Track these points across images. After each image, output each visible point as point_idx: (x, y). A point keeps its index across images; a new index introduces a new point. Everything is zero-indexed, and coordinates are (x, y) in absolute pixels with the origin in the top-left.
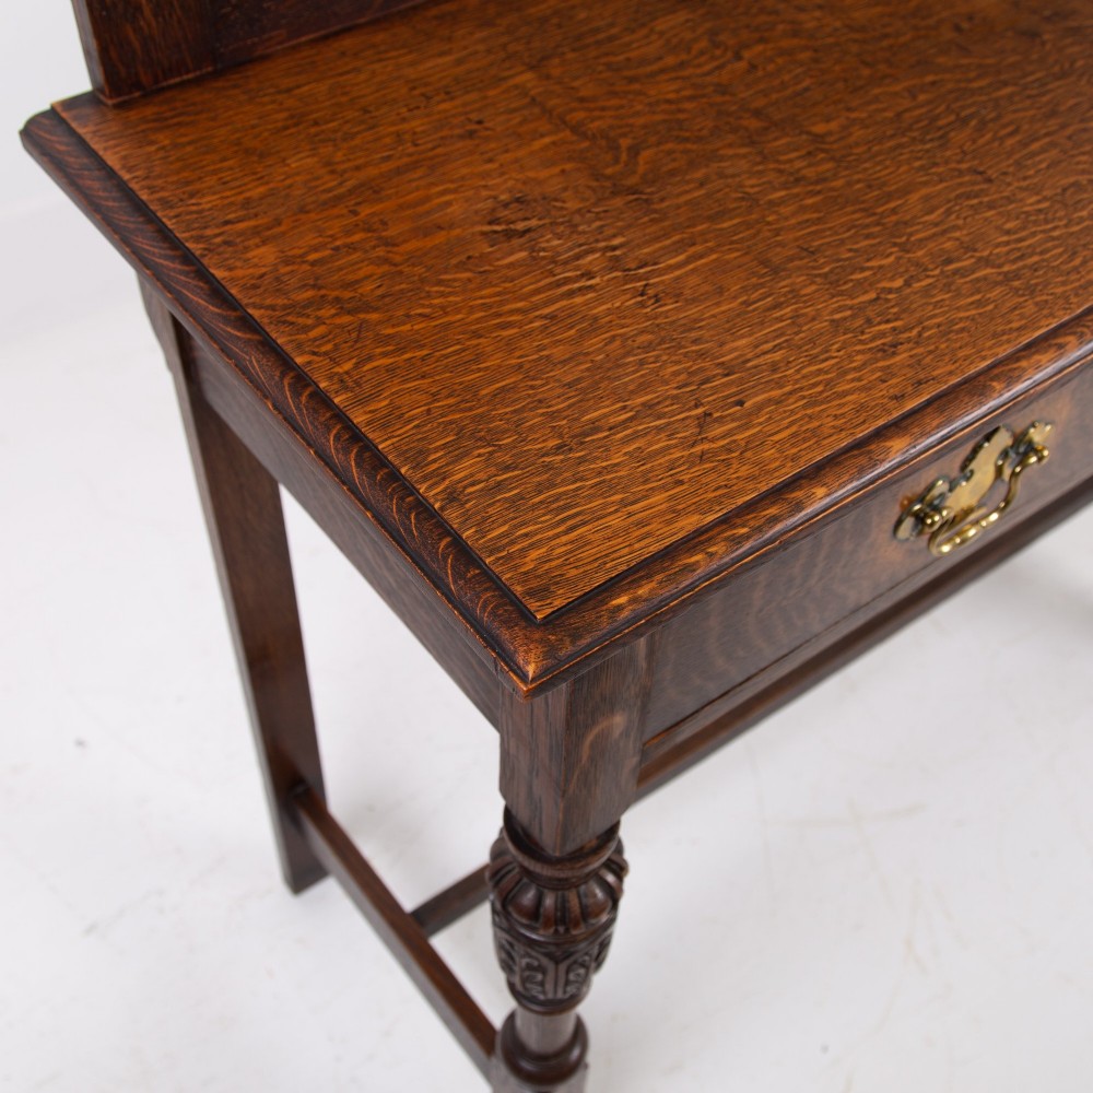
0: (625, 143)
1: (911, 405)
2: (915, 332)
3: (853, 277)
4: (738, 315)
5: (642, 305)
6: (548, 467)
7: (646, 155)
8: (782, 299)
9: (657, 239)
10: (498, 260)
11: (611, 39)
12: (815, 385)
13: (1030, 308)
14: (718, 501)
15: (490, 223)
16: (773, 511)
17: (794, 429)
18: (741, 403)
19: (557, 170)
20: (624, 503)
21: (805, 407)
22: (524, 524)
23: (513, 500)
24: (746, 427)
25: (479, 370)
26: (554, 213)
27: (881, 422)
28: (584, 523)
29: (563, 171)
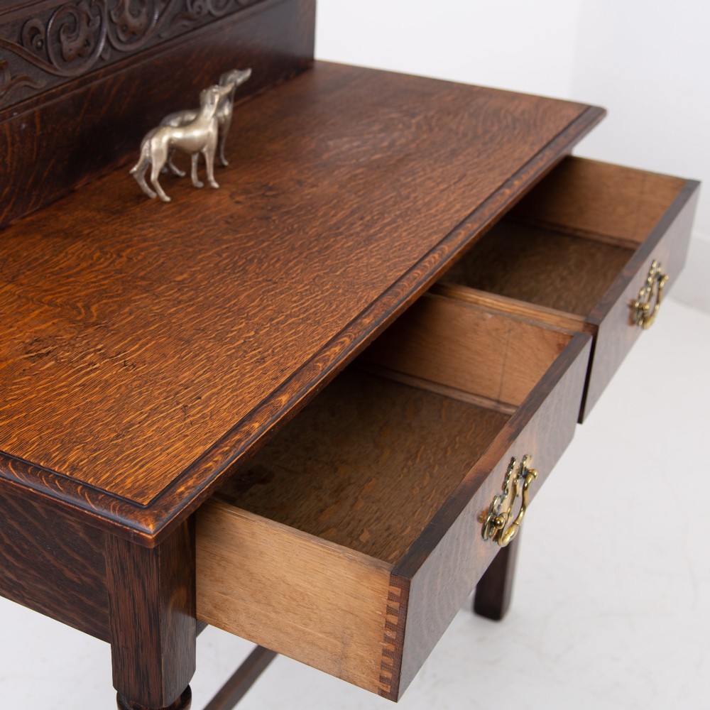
0: (79, 305)
1: (282, 380)
2: (270, 351)
3: (229, 335)
4: (179, 363)
5: (127, 370)
6: (116, 445)
7: (93, 308)
8: (198, 352)
9: (120, 341)
10: (40, 368)
11: (46, 261)
12: (232, 383)
13: (320, 330)
14: (209, 438)
15: (27, 353)
16: (237, 437)
17: (231, 402)
18: (200, 398)
19: (50, 323)
20: (162, 451)
21: (231, 392)
22: (116, 470)
23: (106, 462)
24: (207, 407)
25: (58, 415)
26: (58, 342)
27: (271, 390)
28: (147, 463)
29: (53, 323)
